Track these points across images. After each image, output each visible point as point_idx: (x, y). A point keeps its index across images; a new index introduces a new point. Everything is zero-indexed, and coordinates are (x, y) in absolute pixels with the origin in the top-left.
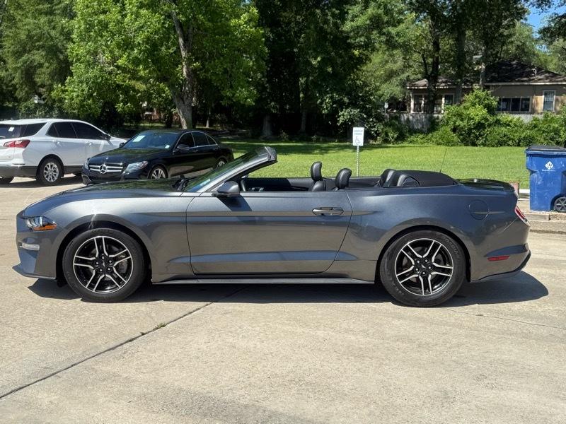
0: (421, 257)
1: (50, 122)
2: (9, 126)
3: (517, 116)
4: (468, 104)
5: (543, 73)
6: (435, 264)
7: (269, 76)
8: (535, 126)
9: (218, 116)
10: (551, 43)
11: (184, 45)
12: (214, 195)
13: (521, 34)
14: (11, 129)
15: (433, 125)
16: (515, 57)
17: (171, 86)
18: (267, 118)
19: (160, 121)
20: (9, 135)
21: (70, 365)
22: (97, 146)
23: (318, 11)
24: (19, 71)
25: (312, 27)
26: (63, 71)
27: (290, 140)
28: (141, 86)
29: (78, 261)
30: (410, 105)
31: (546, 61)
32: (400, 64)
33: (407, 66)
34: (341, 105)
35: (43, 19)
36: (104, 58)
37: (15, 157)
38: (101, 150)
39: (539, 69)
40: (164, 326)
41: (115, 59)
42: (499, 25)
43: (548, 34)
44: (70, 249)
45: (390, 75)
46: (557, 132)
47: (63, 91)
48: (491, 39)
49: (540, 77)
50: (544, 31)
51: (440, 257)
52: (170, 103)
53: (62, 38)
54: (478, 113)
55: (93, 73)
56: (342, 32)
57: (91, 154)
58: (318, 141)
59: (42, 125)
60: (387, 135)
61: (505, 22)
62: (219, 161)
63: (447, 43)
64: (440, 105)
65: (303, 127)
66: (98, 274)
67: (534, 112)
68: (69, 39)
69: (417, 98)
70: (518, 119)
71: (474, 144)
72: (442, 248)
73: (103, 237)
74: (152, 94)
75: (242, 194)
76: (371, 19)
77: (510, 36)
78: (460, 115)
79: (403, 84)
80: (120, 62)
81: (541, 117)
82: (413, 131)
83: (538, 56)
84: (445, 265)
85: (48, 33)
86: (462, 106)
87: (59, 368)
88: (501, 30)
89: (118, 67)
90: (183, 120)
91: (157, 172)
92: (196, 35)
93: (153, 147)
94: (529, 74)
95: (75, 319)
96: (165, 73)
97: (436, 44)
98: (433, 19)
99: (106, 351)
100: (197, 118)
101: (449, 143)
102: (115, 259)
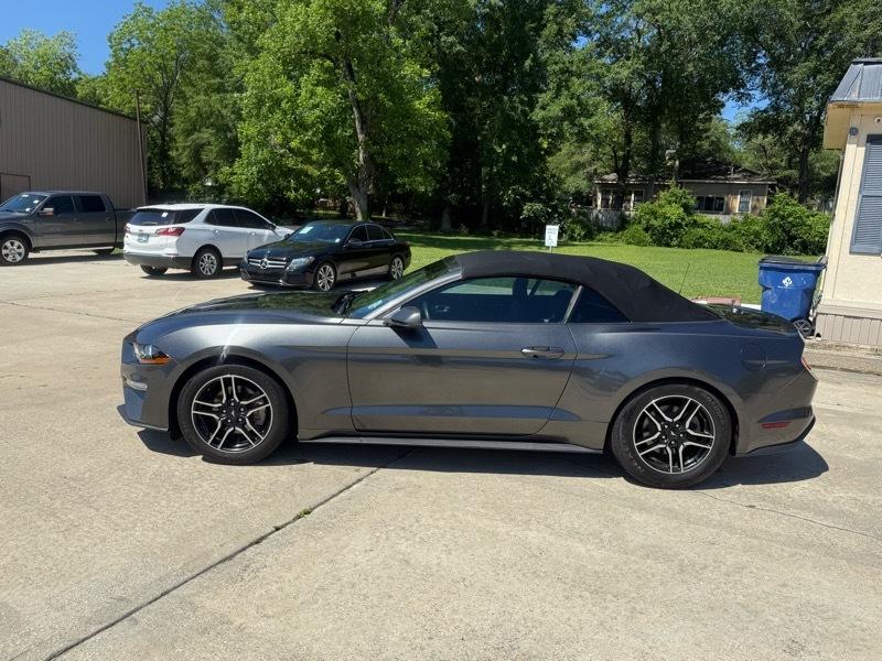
0: (670, 420)
1: (208, 207)
2: (163, 211)
3: (713, 217)
4: (663, 202)
5: (739, 172)
6: (689, 431)
7: (451, 165)
8: (734, 228)
9: (395, 206)
10: (749, 140)
11: (362, 128)
12: (387, 325)
13: (716, 129)
14: (165, 215)
15: (623, 223)
16: (710, 154)
17: (345, 173)
18: (447, 210)
19: (334, 208)
20: (162, 222)
21: (158, 594)
22: (260, 237)
23: (506, 98)
24: (188, 150)
25: (499, 113)
26: (232, 151)
27: (470, 234)
28: (313, 171)
29: (198, 407)
30: (596, 201)
31: (741, 158)
32: (587, 156)
33: (595, 158)
34: (525, 199)
35: (215, 97)
36: (276, 139)
37: (167, 246)
38: (265, 241)
39: (736, 167)
40: (308, 513)
41: (287, 140)
42: (695, 118)
43: (747, 130)
44: (187, 391)
45: (578, 167)
46: (757, 235)
47: (233, 174)
48: (687, 133)
49: (736, 176)
50: (743, 127)
51: (697, 421)
52: (344, 190)
53: (233, 116)
54: (674, 212)
55: (264, 154)
56: (531, 120)
57: (253, 246)
58: (499, 236)
59: (199, 211)
60: (573, 231)
61: (701, 116)
62: (395, 257)
63: (638, 136)
64: (629, 201)
65: (484, 221)
66: (225, 425)
67: (728, 212)
68: (240, 118)
69: (605, 193)
70: (717, 220)
71: (668, 245)
72: (700, 409)
73: (233, 376)
74: (325, 180)
75: (425, 324)
76: (563, 110)
77: (707, 130)
78: (654, 213)
79: (590, 178)
80: (293, 144)
81: (740, 218)
82: (601, 229)
83: (733, 153)
84: (702, 431)
85: (220, 112)
86: (656, 204)
87: (141, 601)
88: (698, 124)
89: (291, 150)
90: (357, 209)
91: (325, 269)
92: (375, 117)
93: (321, 240)
94: (726, 172)
95: (186, 495)
96: (340, 158)
97: (628, 137)
98: (625, 108)
99: (220, 562)
100: (372, 207)
101: (640, 243)
102: (249, 407)
